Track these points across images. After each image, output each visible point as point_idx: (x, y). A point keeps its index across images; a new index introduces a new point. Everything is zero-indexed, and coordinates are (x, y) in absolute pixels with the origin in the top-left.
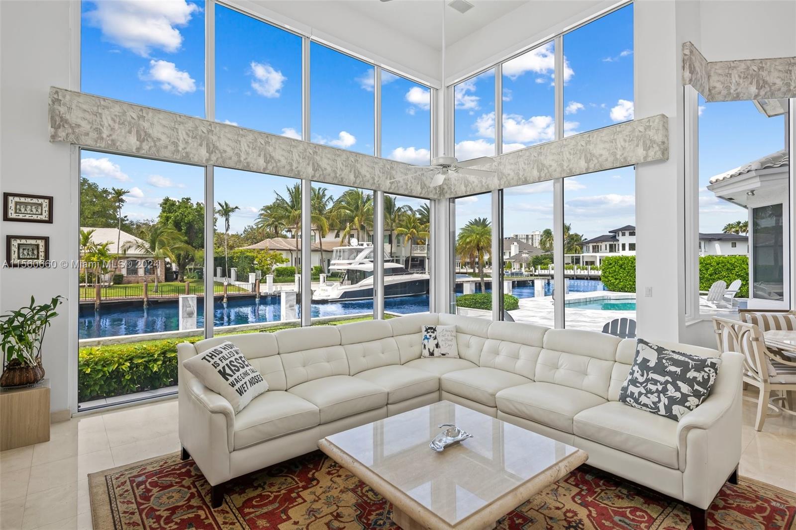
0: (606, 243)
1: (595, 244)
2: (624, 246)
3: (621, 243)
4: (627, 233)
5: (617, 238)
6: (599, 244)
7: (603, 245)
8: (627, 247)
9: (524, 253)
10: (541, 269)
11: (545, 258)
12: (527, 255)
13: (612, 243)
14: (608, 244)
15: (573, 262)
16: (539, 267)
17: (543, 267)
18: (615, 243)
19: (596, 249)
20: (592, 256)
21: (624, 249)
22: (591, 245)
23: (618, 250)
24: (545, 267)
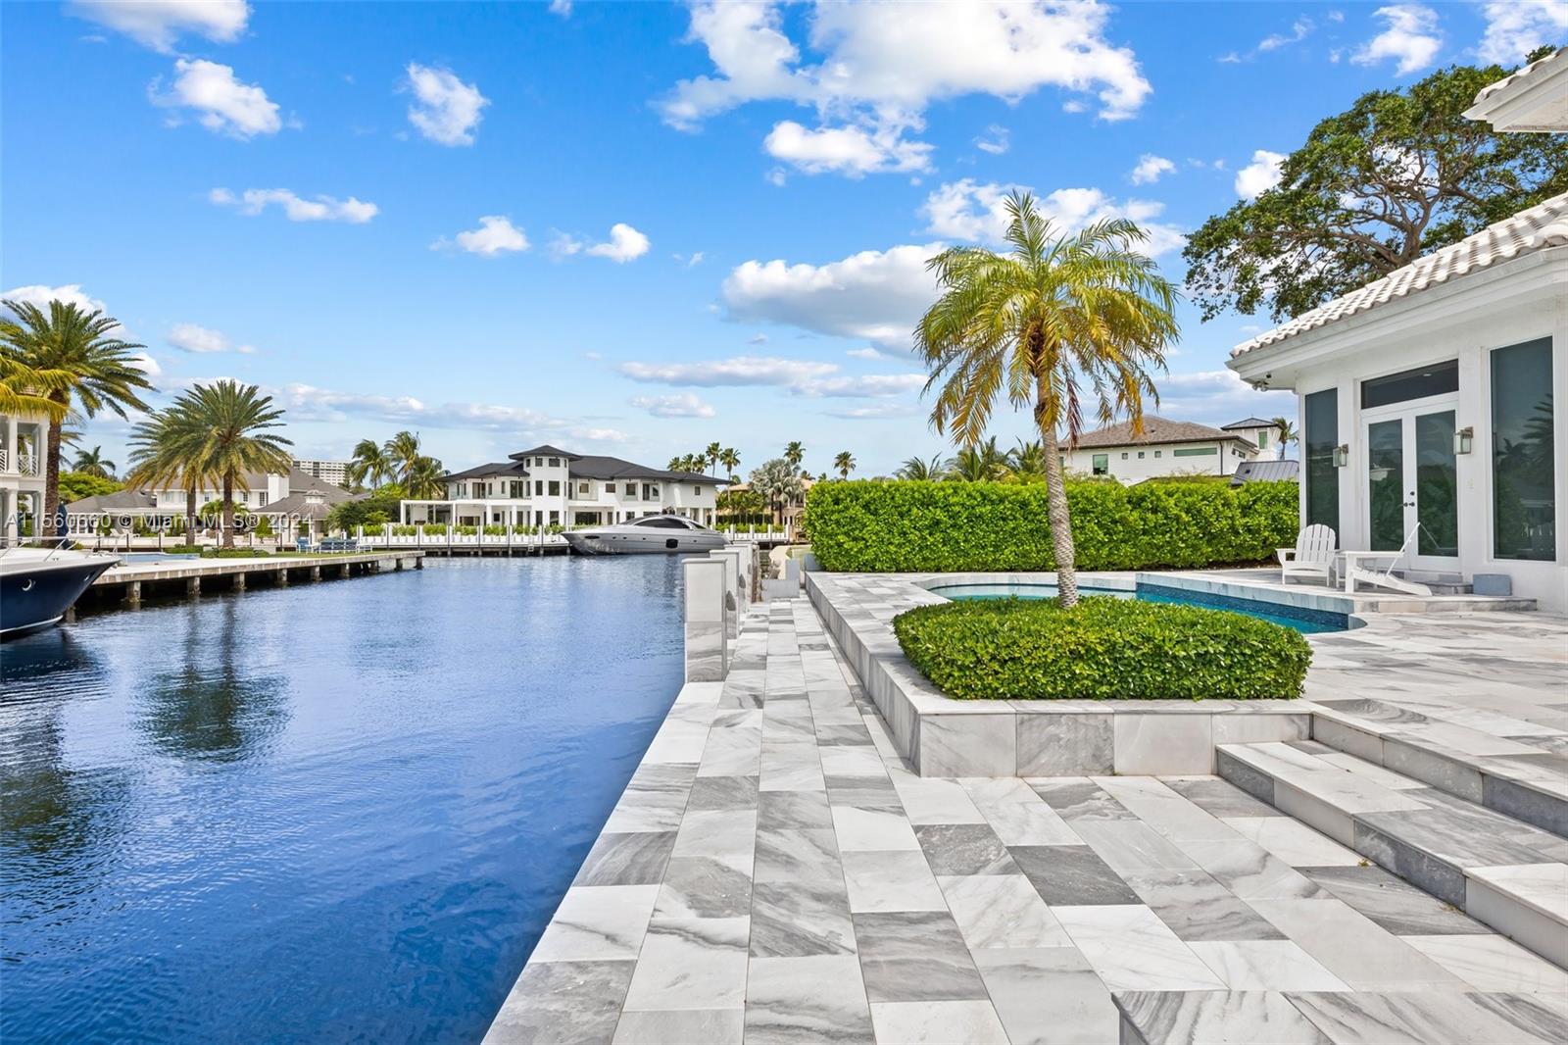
0: (503, 479)
1: (479, 481)
2: (539, 485)
3: (533, 480)
4: (546, 460)
5: (525, 469)
6: (487, 481)
7: (496, 483)
8: (546, 489)
9: (311, 495)
10: (366, 534)
11: (373, 509)
12: (319, 501)
13: (516, 479)
14: (508, 480)
15: (430, 519)
16: (360, 529)
17: (369, 529)
18: (521, 479)
19: (481, 491)
20: (475, 506)
21: (539, 492)
22: (469, 483)
23: (529, 494)
24: (374, 528)
